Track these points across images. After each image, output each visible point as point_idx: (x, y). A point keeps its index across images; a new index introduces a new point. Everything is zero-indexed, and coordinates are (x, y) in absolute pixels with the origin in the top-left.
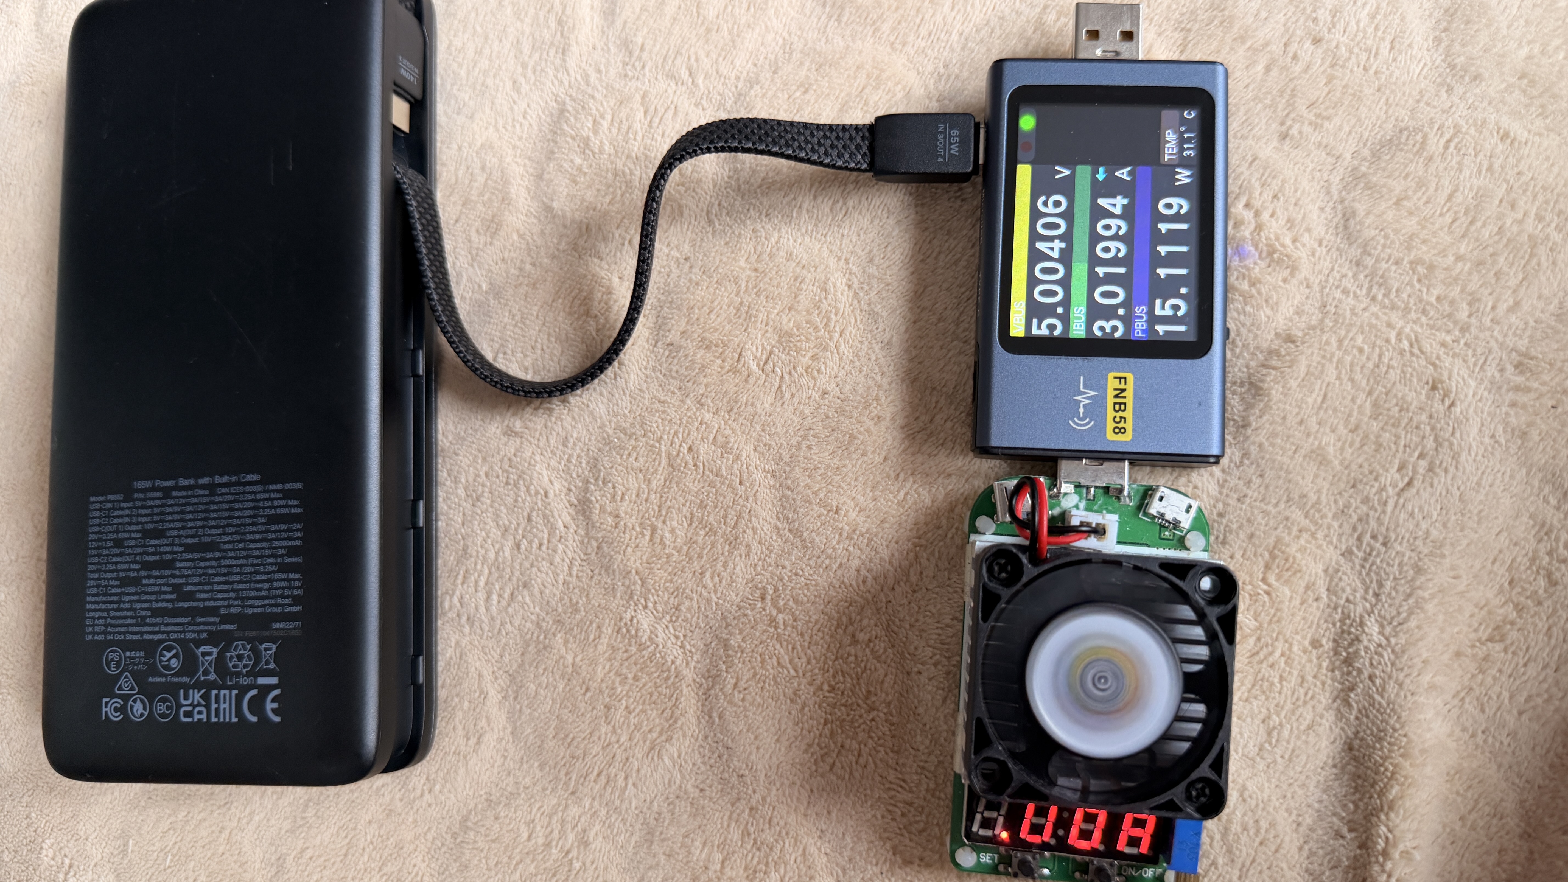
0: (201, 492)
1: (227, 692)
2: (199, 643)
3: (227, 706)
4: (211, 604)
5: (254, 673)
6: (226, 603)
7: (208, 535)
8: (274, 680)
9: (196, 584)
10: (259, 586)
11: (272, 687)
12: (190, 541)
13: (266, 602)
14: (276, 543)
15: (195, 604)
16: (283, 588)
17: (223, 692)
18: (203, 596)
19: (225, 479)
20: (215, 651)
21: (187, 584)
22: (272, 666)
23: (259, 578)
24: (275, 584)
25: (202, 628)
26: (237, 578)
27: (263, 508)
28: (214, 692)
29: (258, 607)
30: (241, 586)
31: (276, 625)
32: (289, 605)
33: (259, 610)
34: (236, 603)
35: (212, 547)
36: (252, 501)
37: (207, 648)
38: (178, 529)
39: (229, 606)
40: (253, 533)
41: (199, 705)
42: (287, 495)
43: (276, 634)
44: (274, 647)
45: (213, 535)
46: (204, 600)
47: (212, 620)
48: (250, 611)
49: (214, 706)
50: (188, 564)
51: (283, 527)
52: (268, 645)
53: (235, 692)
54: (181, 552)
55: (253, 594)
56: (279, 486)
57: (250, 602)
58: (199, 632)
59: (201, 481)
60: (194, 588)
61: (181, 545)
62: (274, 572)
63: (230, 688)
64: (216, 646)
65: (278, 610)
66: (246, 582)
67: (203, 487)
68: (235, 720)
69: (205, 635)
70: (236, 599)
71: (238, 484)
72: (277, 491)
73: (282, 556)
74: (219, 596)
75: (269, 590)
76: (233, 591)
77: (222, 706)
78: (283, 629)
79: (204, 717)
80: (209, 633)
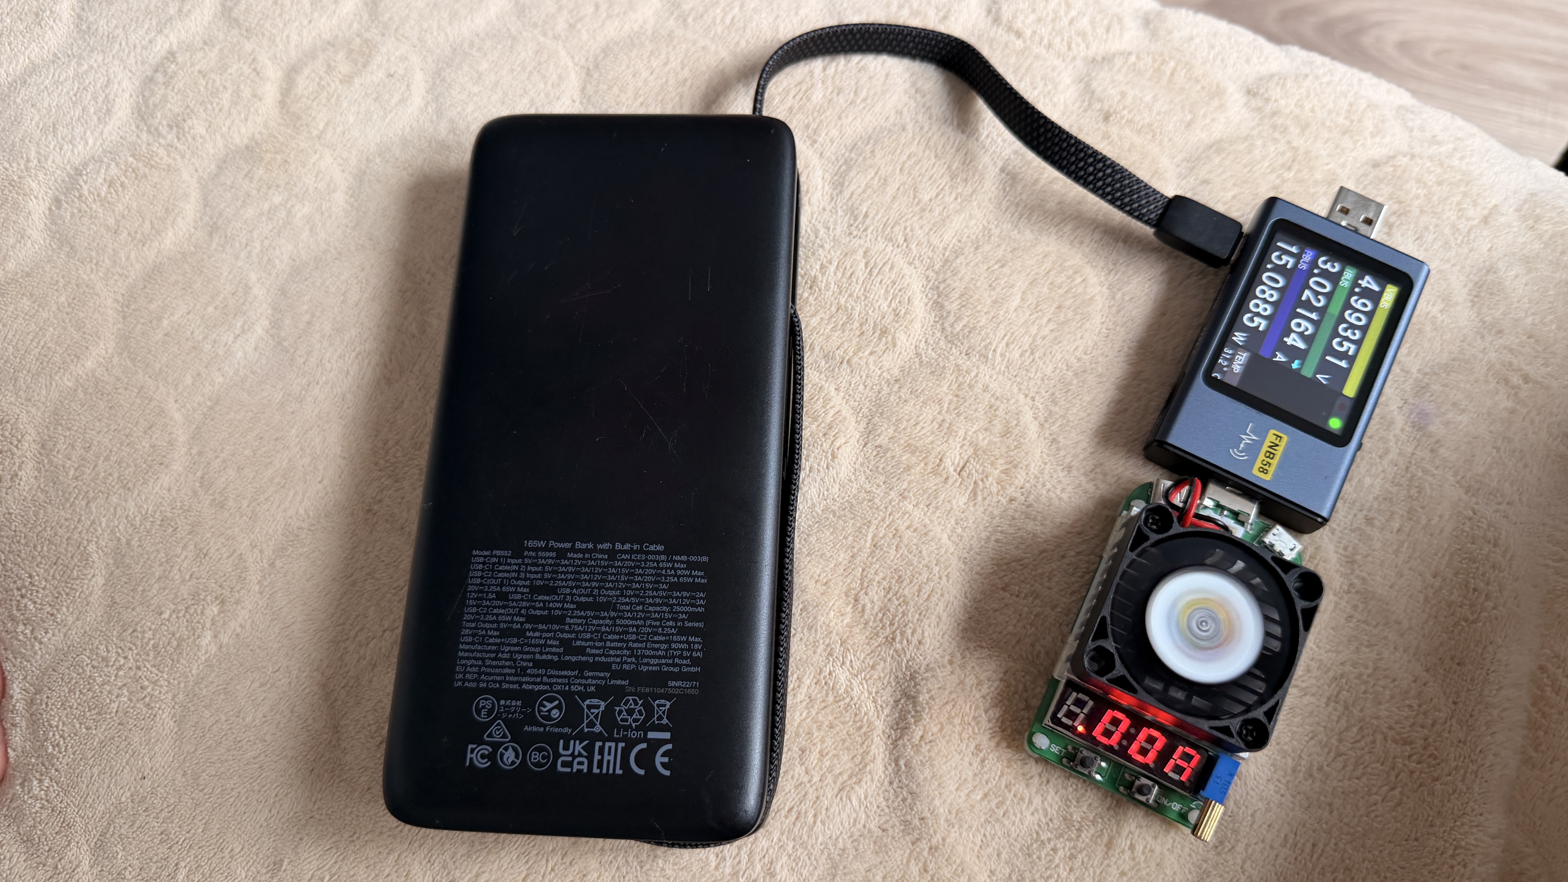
0: (600, 556)
1: (613, 745)
2: (585, 696)
3: (612, 758)
4: (603, 659)
5: (645, 727)
6: (619, 660)
7: (604, 596)
8: (667, 735)
9: (586, 640)
10: (656, 646)
11: (665, 742)
12: (583, 599)
13: (664, 661)
14: (679, 609)
15: (584, 659)
16: (682, 650)
17: (608, 744)
18: (594, 651)
19: (627, 546)
20: (603, 705)
21: (577, 639)
22: (665, 721)
23: (656, 638)
24: (673, 646)
25: (589, 681)
26: (634, 637)
27: (666, 576)
28: (598, 744)
29: (653, 665)
30: (635, 645)
31: (672, 683)
32: (687, 666)
33: (655, 668)
34: (629, 660)
35: (608, 606)
36: (654, 568)
37: (595, 701)
38: (572, 588)
39: (621, 663)
40: (653, 597)
41: (580, 755)
42: (691, 566)
43: (671, 691)
44: (668, 704)
45: (609, 596)
46: (594, 655)
47: (602, 675)
48: (645, 669)
49: (597, 757)
50: (579, 621)
51: (685, 594)
52: (663, 701)
53: (621, 745)
54: (572, 610)
55: (648, 653)
56: (684, 558)
57: (645, 660)
58: (585, 686)
59: (599, 546)
60: (583, 644)
61: (572, 602)
62: (673, 634)
63: (617, 741)
64: (605, 701)
65: (676, 670)
66: (642, 642)
67: (602, 551)
68: (619, 771)
69: (593, 689)
70: (630, 656)
71: (641, 551)
72: (682, 562)
73: (683, 620)
74: (612, 652)
75: (666, 650)
76: (628, 648)
77: (606, 758)
78: (680, 687)
79: (585, 768)
80: (597, 685)
